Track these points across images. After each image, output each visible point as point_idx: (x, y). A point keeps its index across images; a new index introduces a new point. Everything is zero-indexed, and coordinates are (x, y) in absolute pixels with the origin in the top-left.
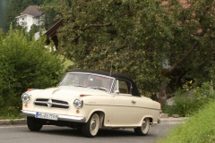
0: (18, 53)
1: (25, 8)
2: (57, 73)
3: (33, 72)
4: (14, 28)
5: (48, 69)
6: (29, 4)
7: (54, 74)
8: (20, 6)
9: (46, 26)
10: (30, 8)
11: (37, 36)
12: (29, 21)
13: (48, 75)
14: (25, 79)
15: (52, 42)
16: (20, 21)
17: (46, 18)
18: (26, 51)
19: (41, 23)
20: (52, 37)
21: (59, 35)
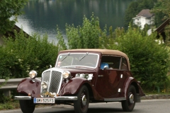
0: (136, 46)
1: (139, 11)
2: (165, 60)
3: (147, 59)
4: (132, 26)
5: (158, 57)
6: (142, 8)
7: (163, 61)
8: (135, 10)
9: (156, 24)
10: (143, 11)
11: (149, 32)
12: (142, 21)
13: (158, 62)
14: (141, 65)
15: (161, 37)
16: (136, 22)
17: (156, 19)
18: (141, 44)
19: (152, 22)
20: (161, 33)
21: (166, 32)
